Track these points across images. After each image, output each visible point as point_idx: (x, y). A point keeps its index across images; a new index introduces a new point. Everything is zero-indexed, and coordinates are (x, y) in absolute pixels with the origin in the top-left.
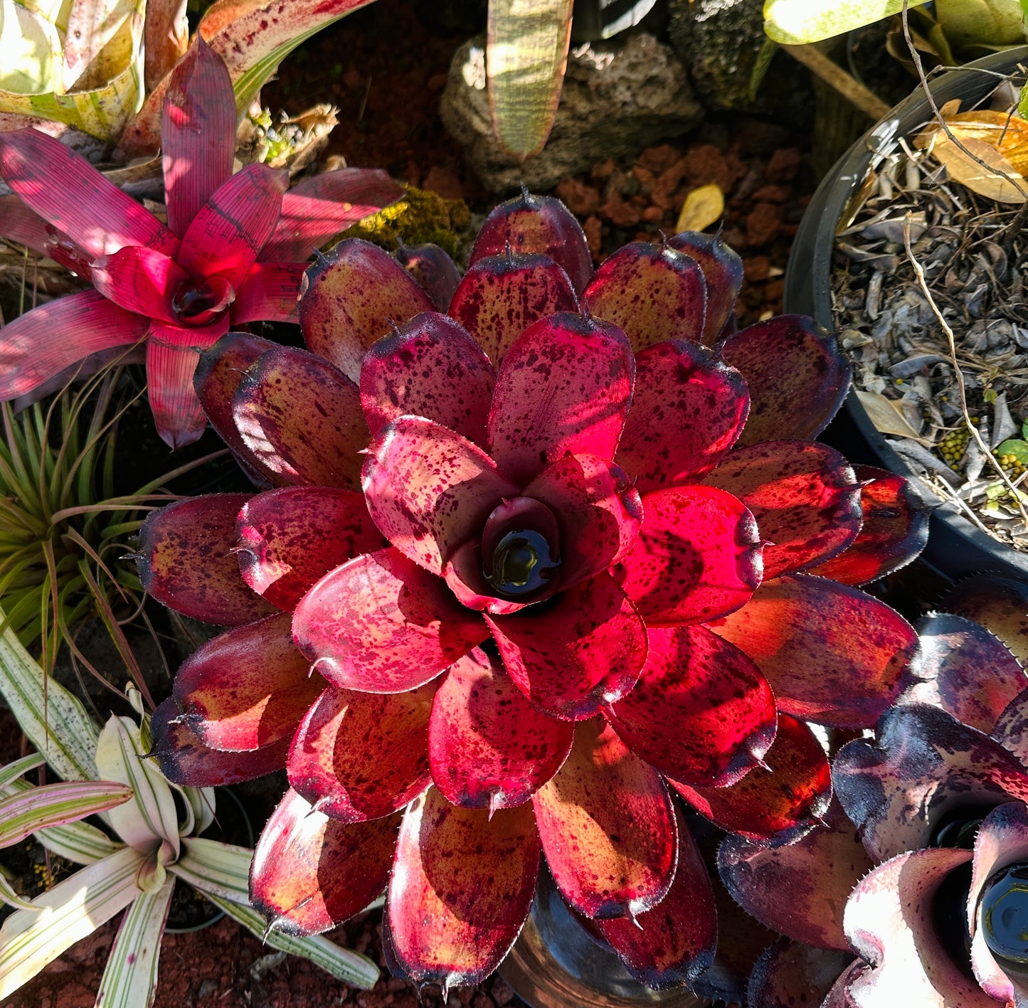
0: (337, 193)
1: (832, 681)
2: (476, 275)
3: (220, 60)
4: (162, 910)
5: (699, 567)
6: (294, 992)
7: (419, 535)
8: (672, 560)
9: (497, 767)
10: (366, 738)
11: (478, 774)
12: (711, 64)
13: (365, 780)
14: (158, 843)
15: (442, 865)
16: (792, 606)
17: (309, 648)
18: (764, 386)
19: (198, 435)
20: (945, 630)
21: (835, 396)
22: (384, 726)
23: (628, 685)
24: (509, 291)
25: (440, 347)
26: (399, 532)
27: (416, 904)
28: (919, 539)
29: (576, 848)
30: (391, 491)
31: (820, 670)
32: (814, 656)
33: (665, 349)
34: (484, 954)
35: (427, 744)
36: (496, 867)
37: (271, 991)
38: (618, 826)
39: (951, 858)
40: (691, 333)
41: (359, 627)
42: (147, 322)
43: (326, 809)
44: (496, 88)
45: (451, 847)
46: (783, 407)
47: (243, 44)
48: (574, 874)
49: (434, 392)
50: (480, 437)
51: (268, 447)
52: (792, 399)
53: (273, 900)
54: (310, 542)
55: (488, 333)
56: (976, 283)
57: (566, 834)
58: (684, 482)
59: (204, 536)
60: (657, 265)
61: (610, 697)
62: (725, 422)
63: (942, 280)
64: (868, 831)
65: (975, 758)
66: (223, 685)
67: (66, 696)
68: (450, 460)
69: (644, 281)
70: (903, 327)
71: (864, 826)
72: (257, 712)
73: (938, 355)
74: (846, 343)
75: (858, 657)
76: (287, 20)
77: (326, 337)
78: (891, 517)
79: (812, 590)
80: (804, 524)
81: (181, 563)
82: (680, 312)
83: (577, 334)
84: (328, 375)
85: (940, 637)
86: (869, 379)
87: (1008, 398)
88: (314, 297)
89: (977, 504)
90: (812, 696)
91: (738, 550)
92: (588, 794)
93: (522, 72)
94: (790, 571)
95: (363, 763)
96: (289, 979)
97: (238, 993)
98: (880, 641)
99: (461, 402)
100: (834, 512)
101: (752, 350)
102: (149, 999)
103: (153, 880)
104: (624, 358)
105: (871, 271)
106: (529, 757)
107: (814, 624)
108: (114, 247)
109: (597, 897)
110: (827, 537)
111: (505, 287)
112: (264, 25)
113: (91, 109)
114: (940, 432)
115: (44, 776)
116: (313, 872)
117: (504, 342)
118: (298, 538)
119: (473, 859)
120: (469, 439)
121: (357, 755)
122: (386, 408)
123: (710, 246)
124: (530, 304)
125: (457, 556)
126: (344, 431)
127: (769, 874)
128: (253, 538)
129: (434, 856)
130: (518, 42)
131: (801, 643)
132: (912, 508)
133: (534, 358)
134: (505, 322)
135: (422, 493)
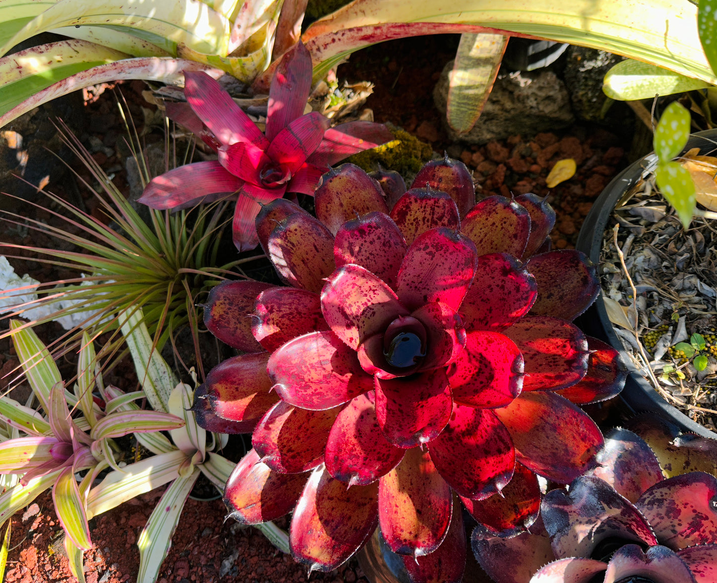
0: (358, 133)
1: (554, 453)
2: (408, 196)
3: (308, 53)
4: (189, 486)
5: (491, 377)
6: (251, 544)
7: (349, 326)
8: (480, 369)
9: (360, 461)
10: (300, 427)
11: (349, 462)
12: (583, 95)
13: (292, 451)
14: (195, 451)
15: (326, 504)
16: (542, 407)
17: (274, 376)
18: (554, 284)
19: (254, 247)
20: (624, 439)
21: (589, 299)
22: (311, 423)
23: (434, 435)
24: (425, 207)
25: (381, 230)
26: (338, 324)
27: (307, 522)
28: (619, 387)
29: (396, 512)
30: (336, 301)
31: (549, 446)
32: (548, 437)
33: (498, 256)
34: (335, 557)
35: (327, 440)
36: (354, 511)
37: (238, 541)
38: (422, 505)
39: (597, 566)
40: (519, 248)
41: (305, 369)
42: (243, 182)
43: (269, 463)
44: (453, 93)
45: (333, 495)
46: (561, 298)
47: (322, 48)
48: (391, 526)
49: (374, 252)
50: (391, 282)
51: (283, 263)
52: (566, 295)
53: (235, 501)
54: (293, 317)
55: (410, 226)
56: (685, 251)
57: (393, 504)
58: (494, 329)
59: (242, 301)
60: (507, 210)
61: (422, 440)
62: (523, 302)
63: (666, 246)
64: (555, 540)
65: (623, 514)
66: (233, 383)
67: (164, 365)
68: (374, 291)
69: (499, 216)
70: (639, 267)
71: (554, 537)
72: (246, 401)
73: (654, 287)
74: (605, 270)
75: (571, 444)
76: (346, 41)
77: (327, 211)
78: (606, 371)
79: (555, 402)
80: (556, 365)
81: (227, 313)
82: (515, 236)
83: (450, 240)
84: (323, 231)
85: (621, 442)
86: (613, 292)
87: (687, 319)
88: (324, 190)
89: (658, 373)
90: (542, 460)
91: (511, 375)
92: (411, 484)
93: (469, 87)
94: (544, 389)
95: (294, 441)
96: (250, 538)
97: (222, 538)
98: (584, 438)
99: (388, 260)
100: (572, 363)
101: (551, 264)
102: (172, 532)
103: (187, 471)
104: (473, 258)
105: (629, 233)
106: (379, 459)
107: (552, 420)
108: (234, 140)
109: (400, 541)
110: (566, 375)
111: (423, 205)
112: (334, 40)
113: (238, 66)
114: (645, 330)
115: (144, 404)
116: (259, 490)
117: (419, 232)
118: (287, 314)
119: (343, 504)
120: (385, 282)
121: (292, 436)
122: (347, 256)
123: (540, 204)
124: (435, 216)
125: (369, 341)
126: (327, 261)
127: (499, 550)
128: (262, 311)
129: (323, 498)
130: (470, 71)
131: (543, 429)
132: (619, 369)
133: (426, 247)
134: (421, 223)
135: (355, 305)
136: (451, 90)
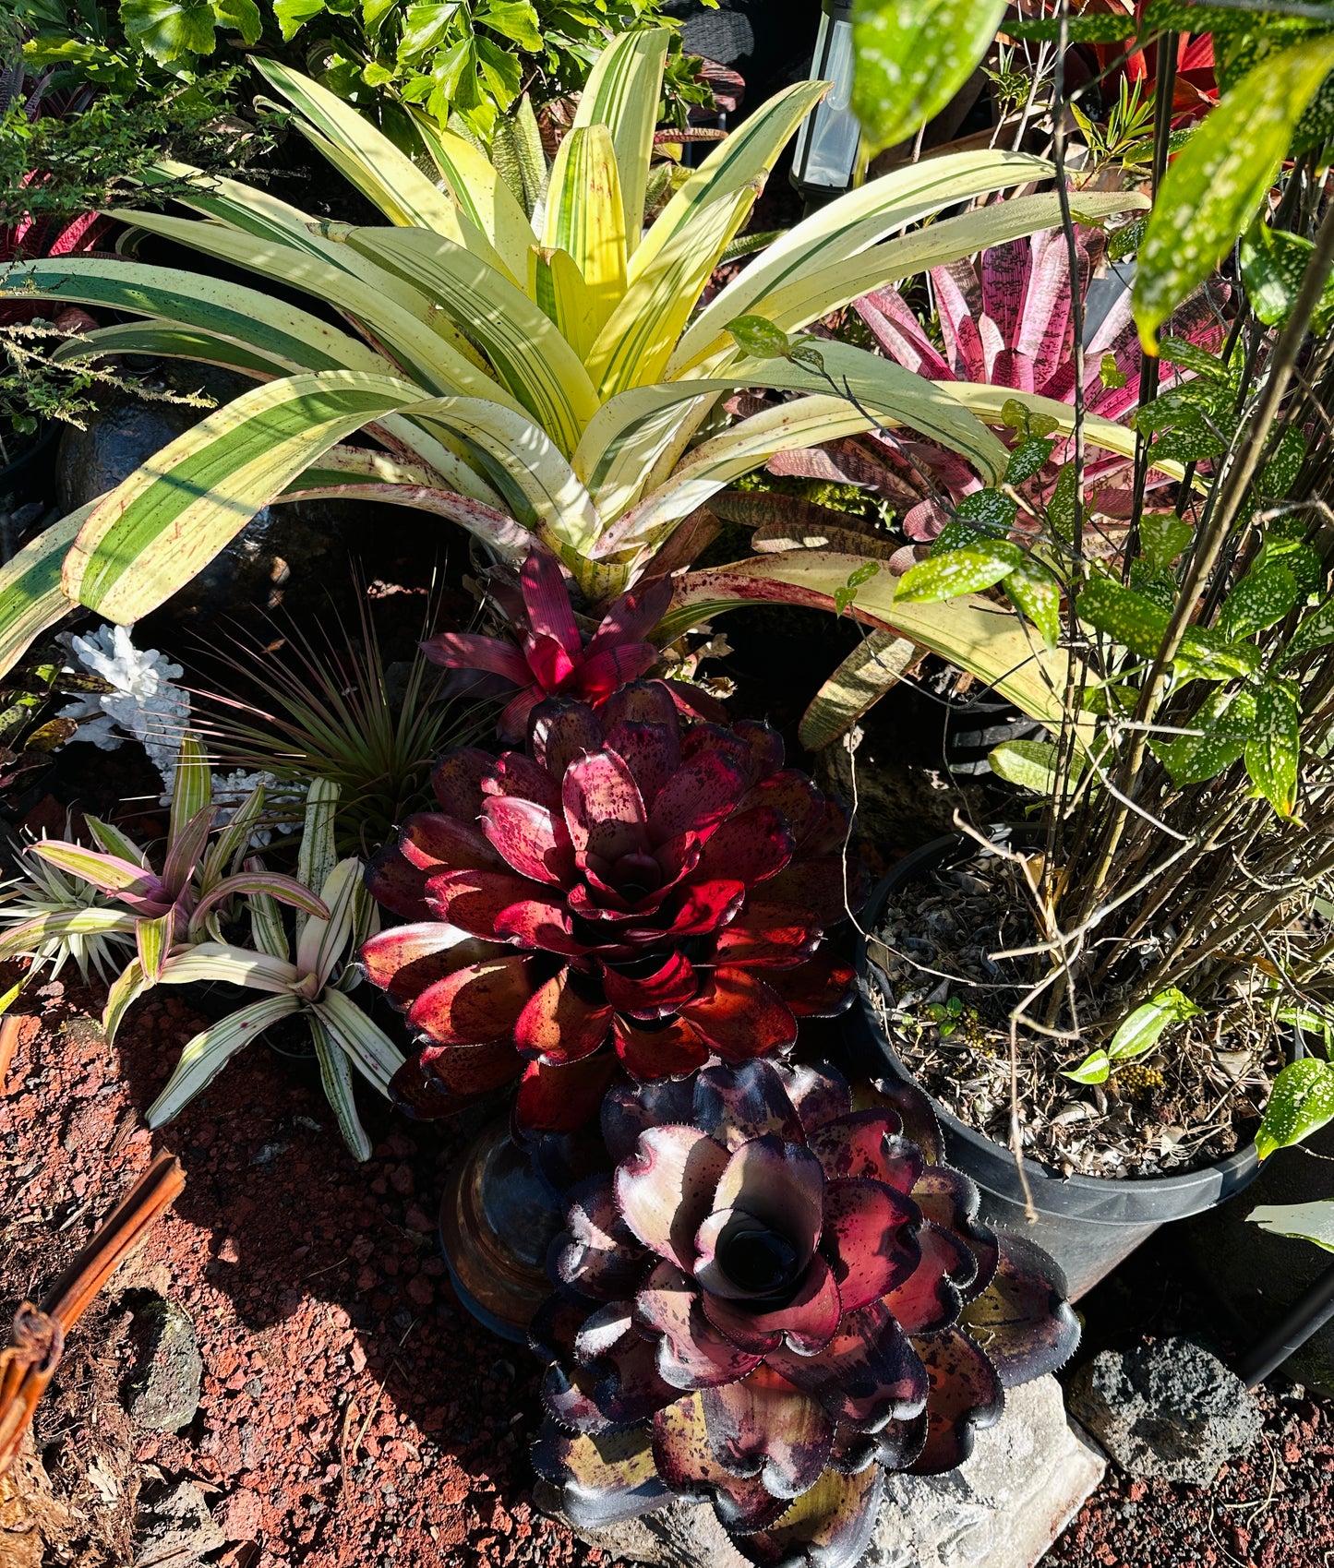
1: (740, 1039)
7: (581, 822)
17: (484, 805)
25: (660, 746)
26: (572, 808)
27: (437, 1005)
28: (843, 1008)
30: (582, 785)
31: (738, 1034)
32: (741, 1028)
33: (769, 811)
37: (295, 1136)
41: (517, 834)
42: (535, 682)
44: (817, 703)
47: (689, 588)
48: (528, 1031)
50: (648, 798)
51: (544, 748)
66: (430, 838)
75: (761, 1036)
78: (837, 989)
83: (725, 766)
86: (887, 933)
88: (621, 698)
89: (894, 1024)
93: (838, 705)
97: (276, 1123)
100: (802, 947)
107: (755, 1015)
109: (529, 1045)
110: (789, 959)
112: (704, 583)
113: (590, 574)
114: (902, 976)
125: (595, 855)
130: (847, 689)
131: (742, 1021)
132: (852, 991)
133: (699, 772)
135: (599, 808)
136: (816, 699)
